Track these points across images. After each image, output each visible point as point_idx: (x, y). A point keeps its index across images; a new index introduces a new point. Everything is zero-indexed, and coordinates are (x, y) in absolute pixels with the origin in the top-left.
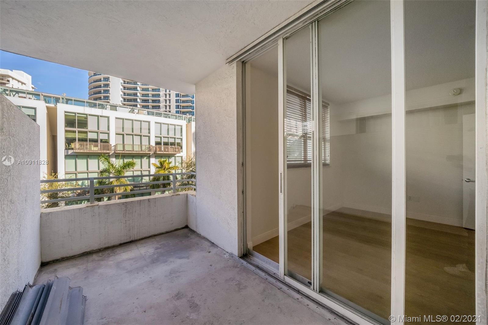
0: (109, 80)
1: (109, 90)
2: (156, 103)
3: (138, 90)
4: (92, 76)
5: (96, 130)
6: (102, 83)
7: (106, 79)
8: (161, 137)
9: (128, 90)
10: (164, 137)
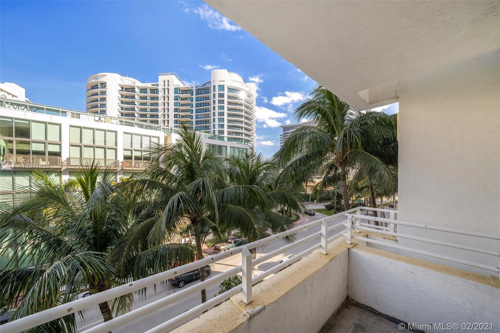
0: (106, 94)
1: (106, 104)
2: (154, 118)
3: (136, 105)
4: (89, 90)
5: (43, 139)
6: (99, 97)
7: (102, 93)
8: (132, 151)
9: (125, 104)
10: (135, 150)
